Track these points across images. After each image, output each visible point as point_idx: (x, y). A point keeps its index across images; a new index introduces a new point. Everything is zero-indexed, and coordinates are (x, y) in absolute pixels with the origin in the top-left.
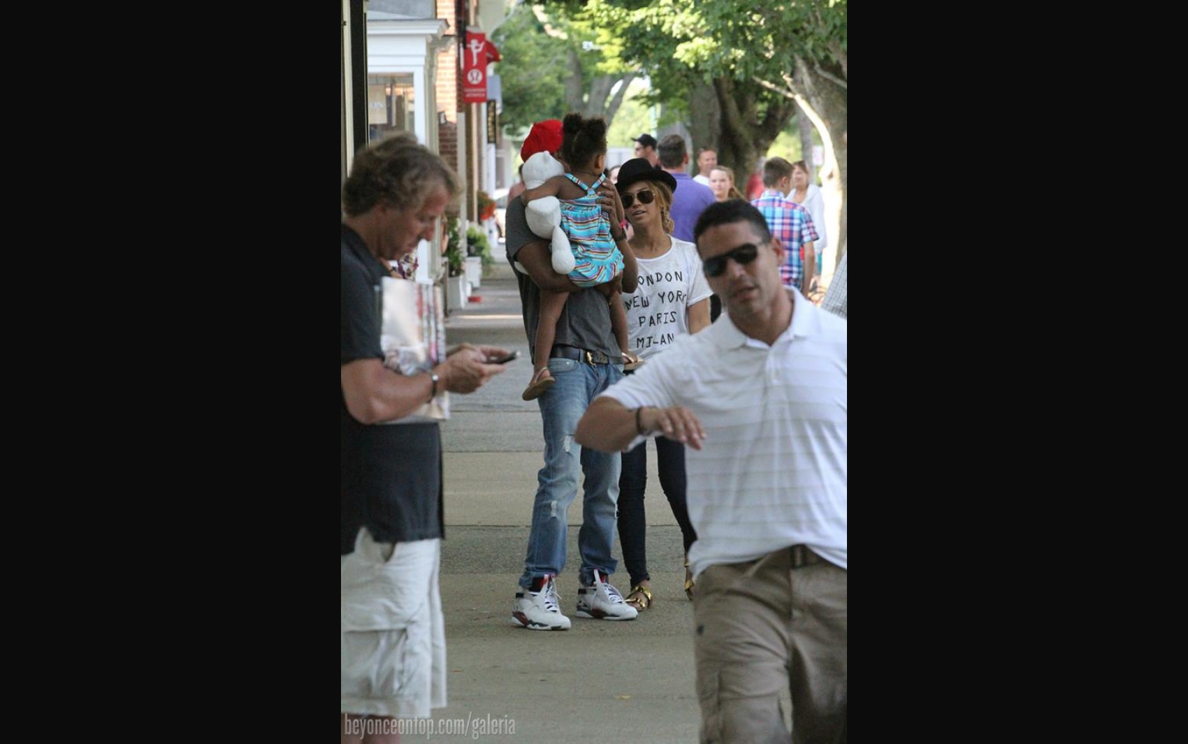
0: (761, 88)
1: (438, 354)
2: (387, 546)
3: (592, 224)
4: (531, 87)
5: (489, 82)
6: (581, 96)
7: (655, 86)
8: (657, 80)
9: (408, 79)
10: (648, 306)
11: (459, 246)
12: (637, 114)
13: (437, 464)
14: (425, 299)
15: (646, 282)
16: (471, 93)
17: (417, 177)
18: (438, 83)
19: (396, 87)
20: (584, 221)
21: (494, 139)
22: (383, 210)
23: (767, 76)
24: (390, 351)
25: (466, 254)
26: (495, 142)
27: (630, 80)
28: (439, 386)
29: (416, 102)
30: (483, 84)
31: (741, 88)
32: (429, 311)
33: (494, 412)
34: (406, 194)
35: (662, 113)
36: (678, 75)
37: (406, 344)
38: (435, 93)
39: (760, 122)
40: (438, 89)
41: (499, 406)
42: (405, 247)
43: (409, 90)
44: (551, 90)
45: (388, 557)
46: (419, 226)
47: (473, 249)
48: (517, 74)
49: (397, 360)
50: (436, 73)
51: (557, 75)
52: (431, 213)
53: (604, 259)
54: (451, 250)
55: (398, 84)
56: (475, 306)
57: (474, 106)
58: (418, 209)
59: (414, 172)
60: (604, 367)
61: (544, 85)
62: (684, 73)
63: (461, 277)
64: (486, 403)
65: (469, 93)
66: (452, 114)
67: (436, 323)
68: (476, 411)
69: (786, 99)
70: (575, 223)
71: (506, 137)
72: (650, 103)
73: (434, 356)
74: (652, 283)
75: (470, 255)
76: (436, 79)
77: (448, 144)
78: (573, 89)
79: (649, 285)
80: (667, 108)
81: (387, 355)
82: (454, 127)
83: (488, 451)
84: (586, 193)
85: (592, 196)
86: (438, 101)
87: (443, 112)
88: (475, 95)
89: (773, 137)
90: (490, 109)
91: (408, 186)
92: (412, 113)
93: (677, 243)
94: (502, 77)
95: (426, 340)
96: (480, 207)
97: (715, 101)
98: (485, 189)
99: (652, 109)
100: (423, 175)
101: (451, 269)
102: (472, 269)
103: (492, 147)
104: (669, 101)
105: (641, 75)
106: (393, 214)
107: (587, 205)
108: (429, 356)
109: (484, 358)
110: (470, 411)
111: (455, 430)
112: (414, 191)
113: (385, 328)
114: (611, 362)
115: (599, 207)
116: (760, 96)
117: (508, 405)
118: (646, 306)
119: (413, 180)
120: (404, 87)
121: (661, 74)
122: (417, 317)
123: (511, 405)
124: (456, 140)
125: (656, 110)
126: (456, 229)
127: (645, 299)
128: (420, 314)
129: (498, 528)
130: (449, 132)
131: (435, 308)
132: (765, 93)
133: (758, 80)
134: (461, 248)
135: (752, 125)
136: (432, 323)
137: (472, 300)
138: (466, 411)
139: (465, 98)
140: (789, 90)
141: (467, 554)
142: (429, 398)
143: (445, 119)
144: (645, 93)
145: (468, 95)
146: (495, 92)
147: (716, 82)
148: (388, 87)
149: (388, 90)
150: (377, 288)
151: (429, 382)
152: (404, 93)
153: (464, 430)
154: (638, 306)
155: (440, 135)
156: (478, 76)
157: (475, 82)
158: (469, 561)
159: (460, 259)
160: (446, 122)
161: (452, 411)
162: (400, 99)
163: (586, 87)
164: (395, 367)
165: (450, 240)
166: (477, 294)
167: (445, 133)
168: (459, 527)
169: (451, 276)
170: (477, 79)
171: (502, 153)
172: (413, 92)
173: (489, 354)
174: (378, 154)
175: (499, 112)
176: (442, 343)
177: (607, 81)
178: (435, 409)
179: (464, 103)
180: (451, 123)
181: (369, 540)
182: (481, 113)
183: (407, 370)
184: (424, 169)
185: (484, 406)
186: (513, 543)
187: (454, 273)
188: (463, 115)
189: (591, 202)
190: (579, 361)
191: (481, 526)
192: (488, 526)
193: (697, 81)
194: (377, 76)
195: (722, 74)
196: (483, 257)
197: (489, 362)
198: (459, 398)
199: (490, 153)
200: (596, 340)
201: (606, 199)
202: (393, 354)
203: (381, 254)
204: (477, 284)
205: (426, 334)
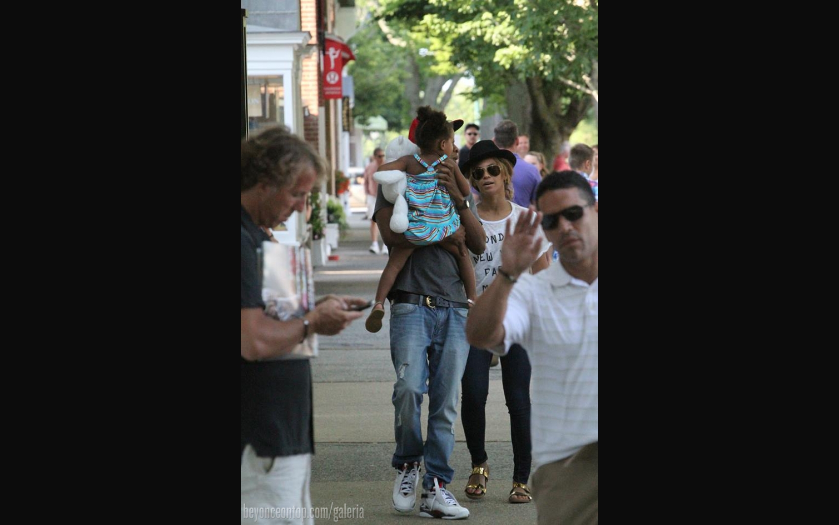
0: (564, 87)
1: (308, 303)
2: (267, 461)
3: (428, 194)
4: (378, 86)
5: (344, 83)
6: (417, 93)
7: (478, 84)
8: (480, 79)
9: (279, 80)
10: (492, 260)
11: (321, 215)
12: (463, 107)
13: (308, 392)
14: (298, 258)
15: (490, 241)
16: (329, 91)
17: (291, 161)
18: (303, 83)
19: (269, 86)
20: (422, 192)
21: (348, 128)
22: (263, 187)
23: (569, 76)
24: (269, 301)
25: (325, 221)
26: (348, 130)
27: (458, 80)
28: (310, 330)
29: (286, 99)
30: (339, 84)
31: (548, 85)
32: (301, 268)
33: (351, 349)
34: (280, 174)
35: (484, 106)
36: (497, 76)
37: (283, 295)
38: (300, 90)
39: (564, 113)
40: (303, 88)
41: (354, 344)
42: (281, 217)
43: (280, 88)
44: (394, 89)
45: (268, 470)
46: (292, 200)
47: (332, 217)
48: (366, 76)
49: (276, 309)
50: (301, 75)
51: (397, 76)
52: (302, 189)
53: (438, 223)
54: (314, 218)
55: (270, 84)
56: (333, 264)
57: (332, 101)
58: (292, 186)
59: (288, 156)
60: (445, 309)
61: (388, 84)
62: (502, 74)
63: (323, 240)
64: (344, 342)
65: (328, 91)
66: (314, 108)
67: (307, 279)
68: (336, 349)
69: (584, 94)
70: (415, 193)
71: (358, 127)
72: (474, 98)
73: (305, 304)
74: (496, 242)
75: (330, 222)
76: (301, 80)
77: (312, 132)
78: (412, 87)
79: (492, 243)
80: (488, 102)
81: (268, 305)
82: (315, 119)
83: (346, 382)
84: (425, 169)
85: (431, 172)
86: (303, 98)
87: (307, 107)
88: (333, 93)
89: (574, 125)
90: (345, 104)
91: (284, 168)
92: (282, 108)
93: (516, 208)
94: (354, 78)
95: (299, 292)
96: (337, 183)
97: (527, 96)
98: (341, 169)
99: (476, 103)
100: (295, 159)
101: (314, 233)
102: (331, 233)
103: (347, 135)
104: (489, 96)
105: (467, 76)
106: (271, 190)
107: (426, 180)
108: (301, 305)
109: (345, 306)
110: (331, 349)
111: (319, 365)
112: (288, 172)
113: (266, 282)
114: (451, 306)
115: (436, 181)
116: (564, 92)
117: (362, 344)
118: (490, 260)
119: (287, 163)
120: (275, 86)
121: (483, 74)
122: (291, 274)
123: (365, 345)
124: (317, 129)
125: (479, 104)
126: (318, 201)
127: (489, 255)
128: (294, 271)
129: (355, 444)
130: (311, 123)
131: (306, 266)
132: (569, 90)
133: (562, 79)
134: (323, 216)
135: (557, 116)
136: (304, 279)
137: (331, 258)
138: (328, 349)
139: (324, 95)
140: (587, 87)
141: (330, 466)
142: (301, 339)
143: (309, 112)
144: (470, 90)
145: (327, 93)
146: (349, 90)
147: (528, 81)
148: (262, 86)
149: (263, 89)
150: (258, 251)
151: (301, 326)
152: (275, 91)
153: (327, 365)
154: (484, 260)
155: (305, 125)
156: (335, 77)
157: (333, 82)
158: (332, 471)
159: (321, 226)
160: (310, 115)
161: (320, 349)
162: (273, 96)
163: (422, 85)
164: (274, 314)
165: (313, 211)
166: (335, 254)
167: (309, 123)
168: (324, 444)
169: (314, 239)
170: (334, 79)
171: (355, 139)
172: (282, 91)
173: (350, 303)
174: (258, 142)
175: (351, 106)
176: (311, 295)
177: (439, 81)
178: (307, 348)
179: (324, 99)
180: (313, 115)
181: (253, 454)
182: (337, 108)
183: (284, 316)
184: (296, 153)
185: (342, 345)
186: (367, 457)
187: (316, 237)
188: (323, 109)
189: (430, 177)
190: (418, 305)
191: (341, 443)
192: (347, 443)
193: (511, 79)
194: (253, 78)
195: (534, 74)
196: (340, 224)
197: (350, 310)
198: (326, 339)
199: (345, 139)
200: (435, 288)
201: (442, 175)
202: (272, 303)
203: (262, 223)
204: (335, 245)
205: (299, 287)
